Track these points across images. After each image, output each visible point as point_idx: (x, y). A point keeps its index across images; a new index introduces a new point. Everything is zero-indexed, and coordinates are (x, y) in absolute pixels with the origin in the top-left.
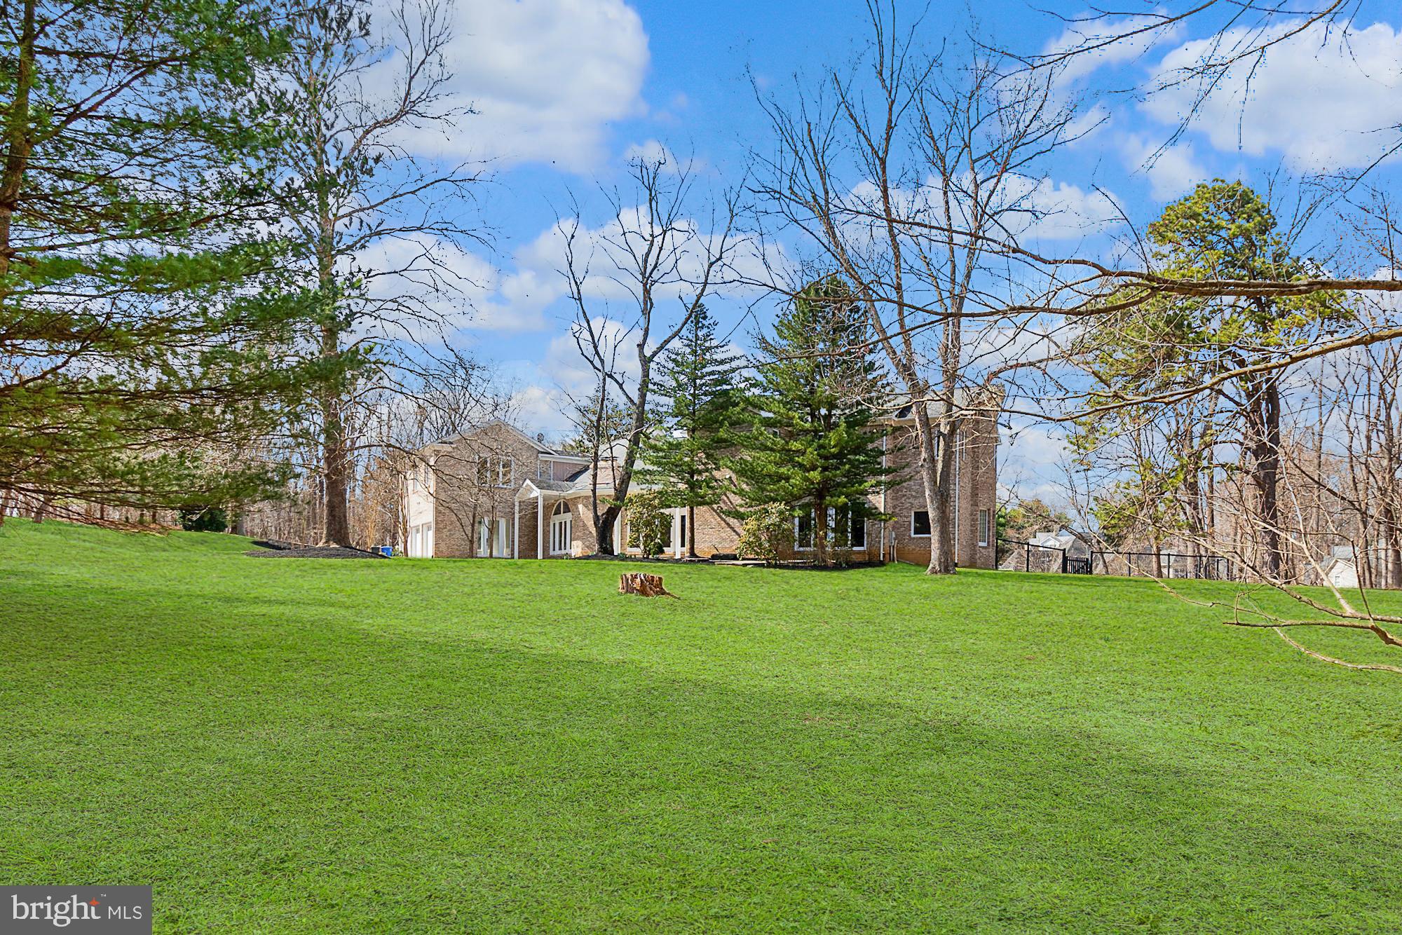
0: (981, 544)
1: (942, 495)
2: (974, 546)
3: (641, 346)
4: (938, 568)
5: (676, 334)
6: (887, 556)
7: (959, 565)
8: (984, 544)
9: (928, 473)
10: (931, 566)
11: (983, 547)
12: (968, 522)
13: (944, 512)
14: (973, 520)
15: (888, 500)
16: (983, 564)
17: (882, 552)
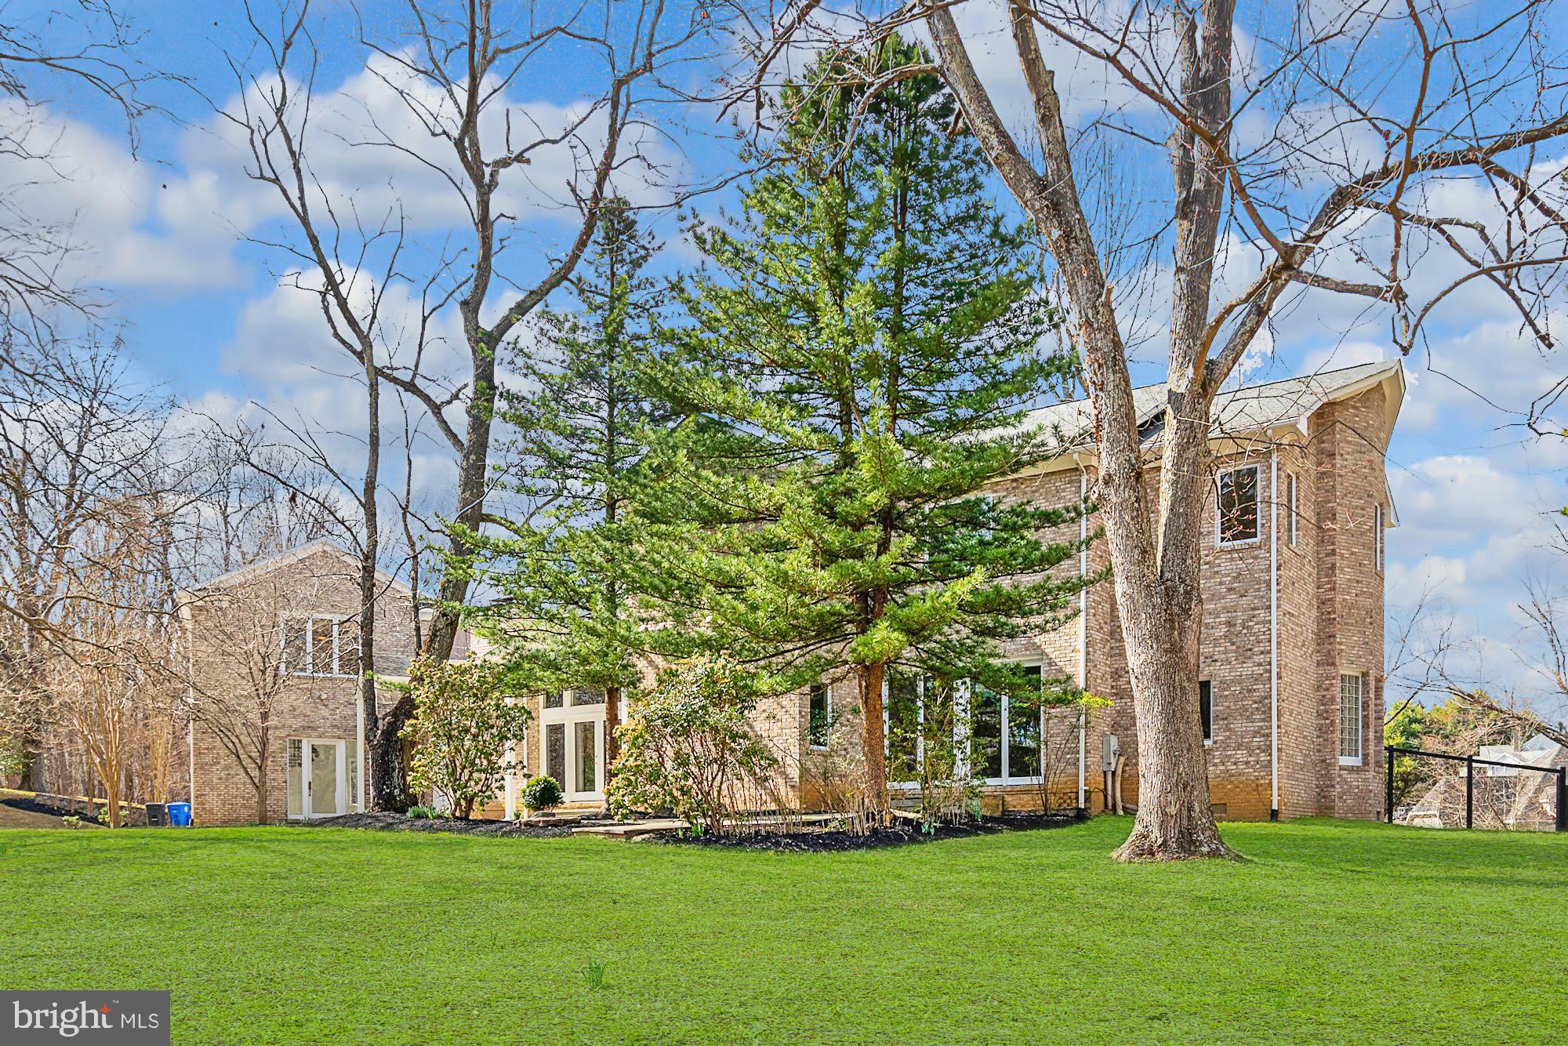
0: (1345, 761)
1: (1169, 594)
2: (1324, 767)
3: (471, 307)
4: (1156, 835)
5: (562, 276)
6: (1098, 798)
7: (1284, 813)
8: (1355, 761)
9: (1120, 523)
10: (1138, 828)
11: (1351, 769)
12: (1310, 706)
13: (1175, 649)
14: (1322, 701)
15: (1098, 656)
16: (1350, 810)
17: (1082, 787)
